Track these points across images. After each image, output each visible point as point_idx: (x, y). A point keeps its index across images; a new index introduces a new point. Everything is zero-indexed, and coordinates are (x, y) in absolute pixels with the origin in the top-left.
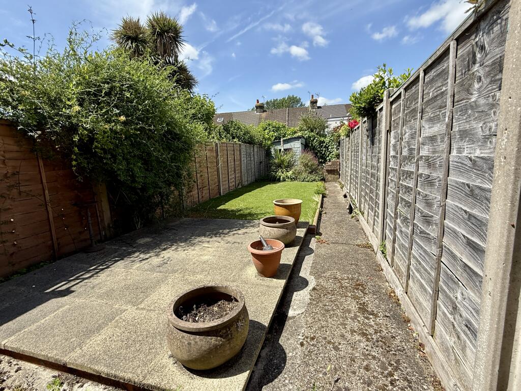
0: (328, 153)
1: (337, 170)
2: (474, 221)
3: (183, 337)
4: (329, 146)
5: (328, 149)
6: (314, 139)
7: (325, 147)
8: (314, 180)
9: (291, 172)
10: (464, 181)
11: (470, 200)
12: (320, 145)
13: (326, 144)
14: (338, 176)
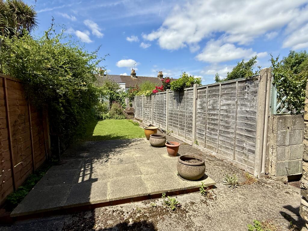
0: (122, 103)
1: (133, 113)
2: (249, 125)
3: (197, 168)
4: (122, 99)
5: (121, 101)
6: (113, 95)
7: (120, 100)
8: (122, 118)
9: (108, 114)
10: (244, 116)
11: (247, 120)
12: (117, 98)
13: (120, 98)
14: (133, 116)
